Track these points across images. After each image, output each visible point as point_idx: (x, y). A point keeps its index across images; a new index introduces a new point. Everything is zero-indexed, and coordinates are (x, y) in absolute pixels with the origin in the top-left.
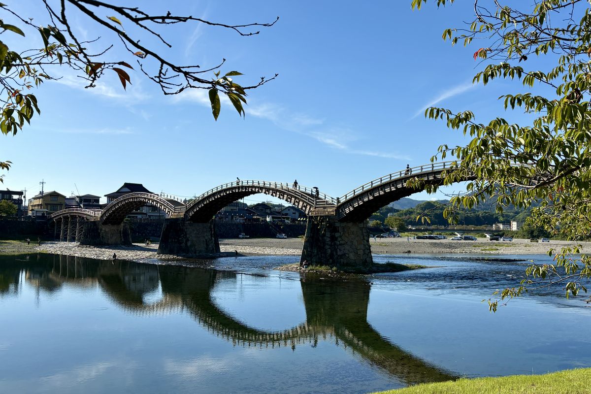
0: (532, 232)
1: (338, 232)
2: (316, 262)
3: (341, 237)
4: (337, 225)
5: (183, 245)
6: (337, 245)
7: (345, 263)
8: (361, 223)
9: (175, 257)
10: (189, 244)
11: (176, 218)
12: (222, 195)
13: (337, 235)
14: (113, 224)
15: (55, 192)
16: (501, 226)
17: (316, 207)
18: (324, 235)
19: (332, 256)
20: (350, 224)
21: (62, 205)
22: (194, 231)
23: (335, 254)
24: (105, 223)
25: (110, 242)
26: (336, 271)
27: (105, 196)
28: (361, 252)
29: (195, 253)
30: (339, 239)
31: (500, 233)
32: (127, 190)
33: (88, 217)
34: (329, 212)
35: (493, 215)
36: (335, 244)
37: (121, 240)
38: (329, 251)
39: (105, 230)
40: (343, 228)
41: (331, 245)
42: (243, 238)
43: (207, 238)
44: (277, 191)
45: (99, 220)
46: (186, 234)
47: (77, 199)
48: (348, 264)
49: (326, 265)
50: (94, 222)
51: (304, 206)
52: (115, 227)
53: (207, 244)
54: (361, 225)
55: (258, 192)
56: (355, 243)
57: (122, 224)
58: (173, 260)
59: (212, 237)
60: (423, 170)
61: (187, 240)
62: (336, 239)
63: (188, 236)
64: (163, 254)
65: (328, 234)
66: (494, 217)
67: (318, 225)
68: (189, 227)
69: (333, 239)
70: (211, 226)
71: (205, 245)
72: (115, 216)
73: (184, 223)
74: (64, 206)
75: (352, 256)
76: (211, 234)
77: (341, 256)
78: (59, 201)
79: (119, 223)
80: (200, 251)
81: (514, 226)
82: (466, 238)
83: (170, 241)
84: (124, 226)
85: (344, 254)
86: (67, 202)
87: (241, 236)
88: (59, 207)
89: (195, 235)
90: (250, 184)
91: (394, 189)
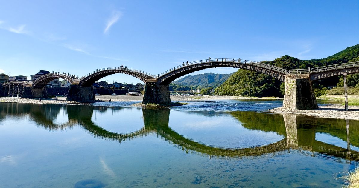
0: (205, 93)
1: (159, 89)
2: (149, 102)
3: (160, 91)
4: (158, 86)
5: (79, 97)
8: (167, 85)
9: (75, 102)
10: (82, 96)
11: (75, 85)
12: (100, 74)
14: (39, 88)
15: (3, 74)
16: (193, 91)
17: (148, 79)
18: (153, 90)
19: (156, 99)
20: (163, 86)
21: (7, 80)
22: (84, 90)
23: (157, 98)
24: (35, 88)
25: (37, 97)
26: (159, 105)
27: (30, 76)
28: (167, 98)
29: (85, 100)
30: (159, 92)
31: (194, 93)
32: (42, 73)
33: (25, 85)
34: (154, 81)
35: (189, 87)
36: (157, 94)
37: (43, 95)
38: (155, 97)
39: (35, 91)
40: (161, 87)
41: (156, 95)
42: (97, 95)
43: (90, 94)
44: (128, 72)
45: (31, 86)
46: (80, 92)
47: (15, 78)
48: (163, 103)
49: (154, 103)
50: (29, 87)
51: (142, 78)
52: (40, 90)
53: (90, 97)
54: (167, 86)
55: (119, 72)
56: (165, 94)
57: (43, 88)
58: (75, 103)
59: (92, 93)
60: (198, 63)
61: (81, 95)
64: (69, 101)
65: (155, 90)
66: (190, 88)
67: (150, 86)
68: (82, 88)
69: (157, 92)
70: (91, 88)
71: (89, 97)
72: (40, 84)
73: (79, 87)
74: (8, 81)
75: (164, 99)
76: (92, 92)
77: (160, 99)
78: (5, 78)
79: (42, 88)
80: (87, 100)
81: (198, 91)
82: (185, 95)
83: (73, 95)
84: (44, 89)
85: (161, 99)
86: (10, 79)
87: (96, 94)
88: (5, 81)
89: (84, 92)
90: (114, 69)
91: (185, 71)
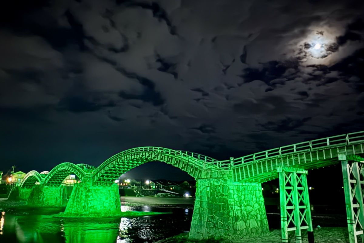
6: (89, 201)
7: (93, 211)
10: (45, 200)
13: (90, 194)
22: (49, 192)
62: (89, 197)
63: (44, 195)
68: (46, 189)
70: (60, 189)
73: (43, 187)
76: (60, 194)
78: (23, 176)
